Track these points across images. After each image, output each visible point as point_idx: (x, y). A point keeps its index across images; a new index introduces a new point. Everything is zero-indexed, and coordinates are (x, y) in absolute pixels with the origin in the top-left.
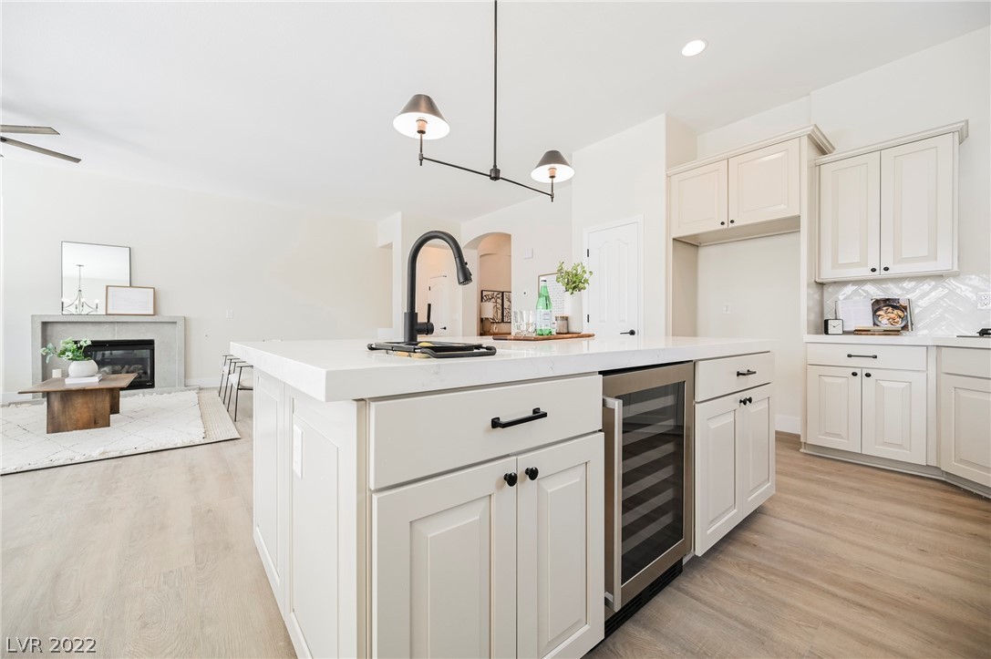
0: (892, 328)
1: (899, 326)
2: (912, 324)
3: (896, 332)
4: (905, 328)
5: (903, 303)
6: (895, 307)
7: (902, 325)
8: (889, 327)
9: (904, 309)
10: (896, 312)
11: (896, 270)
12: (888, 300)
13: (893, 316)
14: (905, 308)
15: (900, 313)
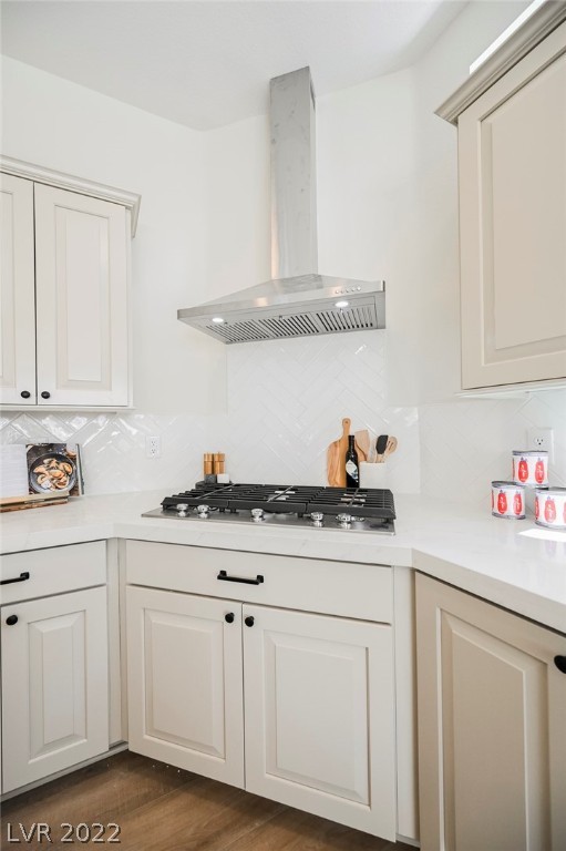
0: (57, 493)
1: (65, 490)
2: (83, 484)
3: (62, 500)
4: (73, 491)
5: (71, 450)
6: (61, 458)
7: (70, 487)
8: (53, 493)
9: (71, 460)
10: (61, 465)
11: (60, 398)
12: (51, 446)
13: (58, 473)
14: (74, 458)
15: (68, 468)
